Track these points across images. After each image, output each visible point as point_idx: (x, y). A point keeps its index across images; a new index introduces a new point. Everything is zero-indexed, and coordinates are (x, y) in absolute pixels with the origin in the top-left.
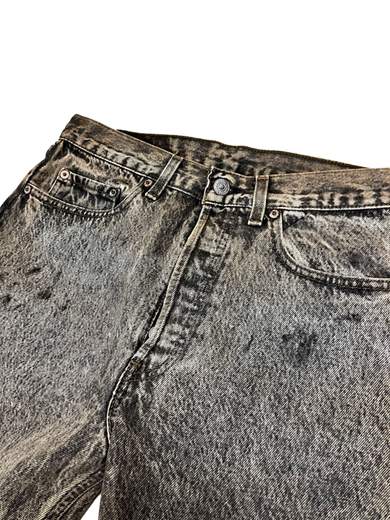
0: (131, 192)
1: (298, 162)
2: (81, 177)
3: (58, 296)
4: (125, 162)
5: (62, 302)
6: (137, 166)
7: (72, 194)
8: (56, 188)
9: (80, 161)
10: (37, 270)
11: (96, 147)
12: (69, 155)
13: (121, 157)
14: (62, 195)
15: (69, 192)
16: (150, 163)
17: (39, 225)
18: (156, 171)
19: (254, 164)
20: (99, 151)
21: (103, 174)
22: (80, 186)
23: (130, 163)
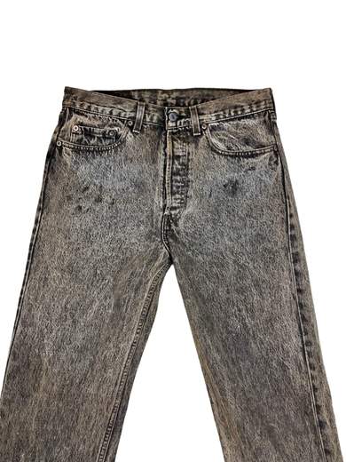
0: (123, 132)
1: (206, 92)
2: (88, 128)
3: (107, 198)
4: (111, 113)
5: (110, 201)
6: (120, 113)
7: (85, 139)
8: (74, 138)
9: (82, 117)
10: (87, 188)
11: (89, 107)
12: (74, 116)
13: (108, 110)
14: (80, 141)
15: (82, 139)
16: (126, 110)
17: (76, 162)
18: (132, 115)
19: (184, 98)
20: (92, 109)
21: (100, 123)
22: (89, 133)
23: (115, 112)
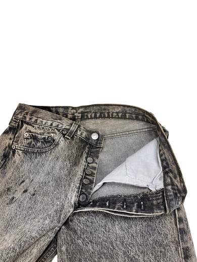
0: (57, 137)
2: (34, 134)
4: (51, 124)
6: (58, 125)
7: (33, 143)
8: (26, 142)
9: (30, 127)
10: (23, 182)
11: (36, 120)
12: (25, 126)
13: (49, 123)
14: (30, 144)
15: (31, 142)
17: (22, 161)
20: (38, 122)
21: (42, 131)
22: (34, 138)
23: (54, 125)
